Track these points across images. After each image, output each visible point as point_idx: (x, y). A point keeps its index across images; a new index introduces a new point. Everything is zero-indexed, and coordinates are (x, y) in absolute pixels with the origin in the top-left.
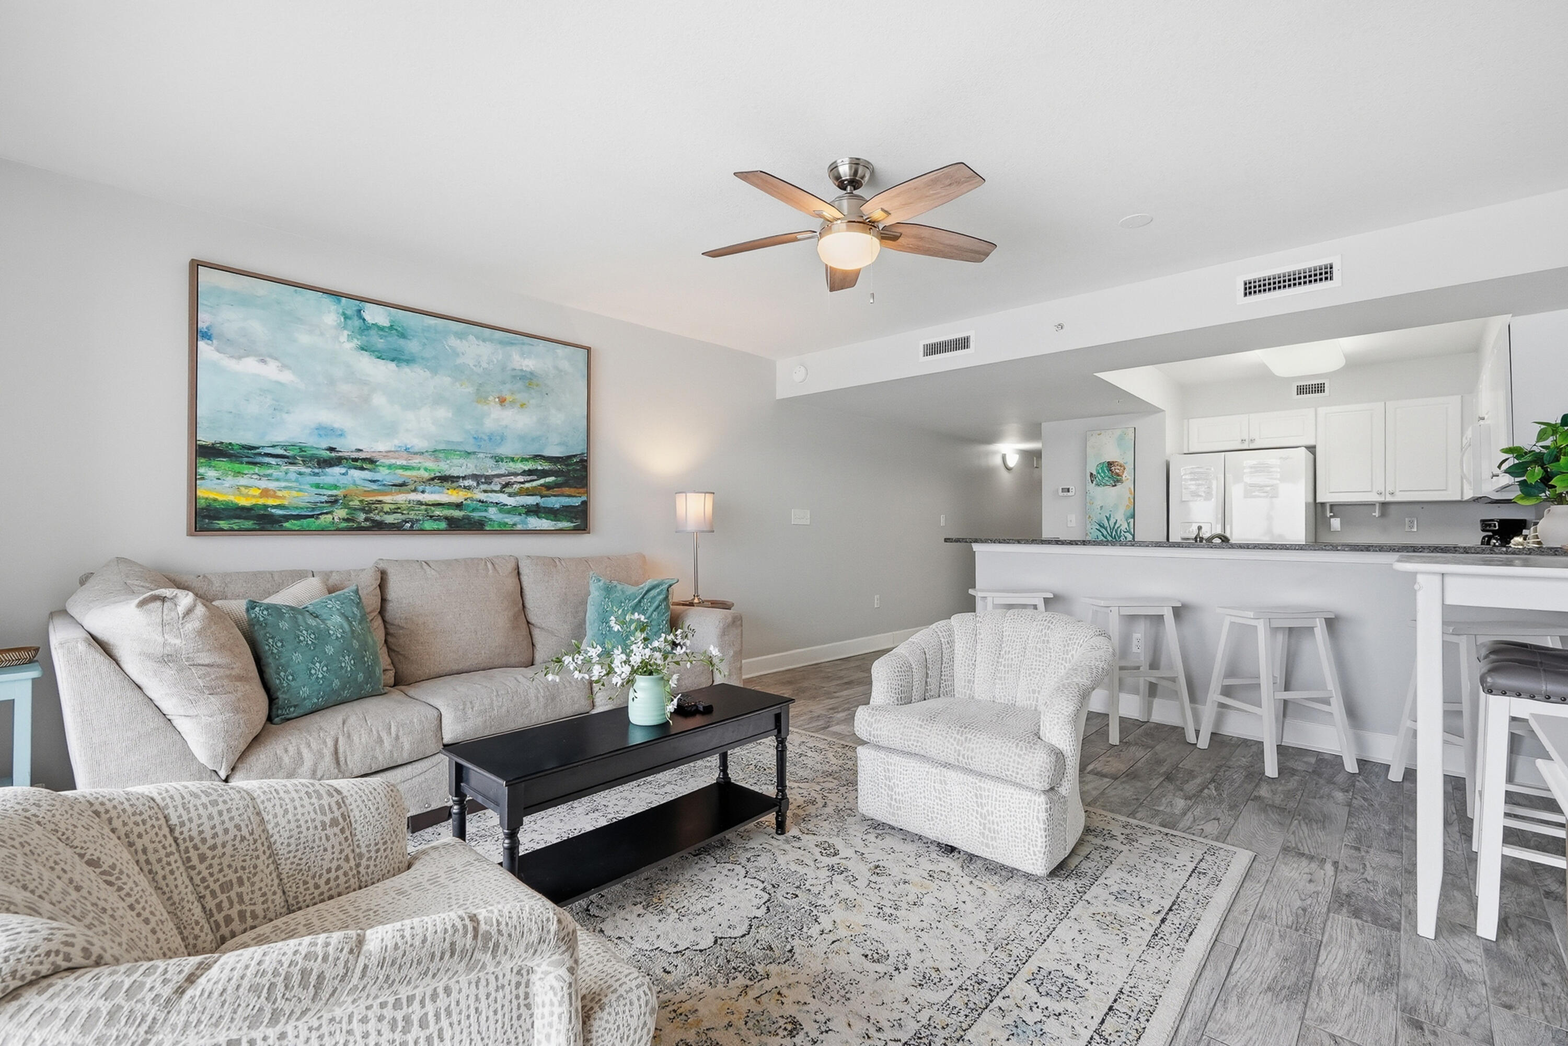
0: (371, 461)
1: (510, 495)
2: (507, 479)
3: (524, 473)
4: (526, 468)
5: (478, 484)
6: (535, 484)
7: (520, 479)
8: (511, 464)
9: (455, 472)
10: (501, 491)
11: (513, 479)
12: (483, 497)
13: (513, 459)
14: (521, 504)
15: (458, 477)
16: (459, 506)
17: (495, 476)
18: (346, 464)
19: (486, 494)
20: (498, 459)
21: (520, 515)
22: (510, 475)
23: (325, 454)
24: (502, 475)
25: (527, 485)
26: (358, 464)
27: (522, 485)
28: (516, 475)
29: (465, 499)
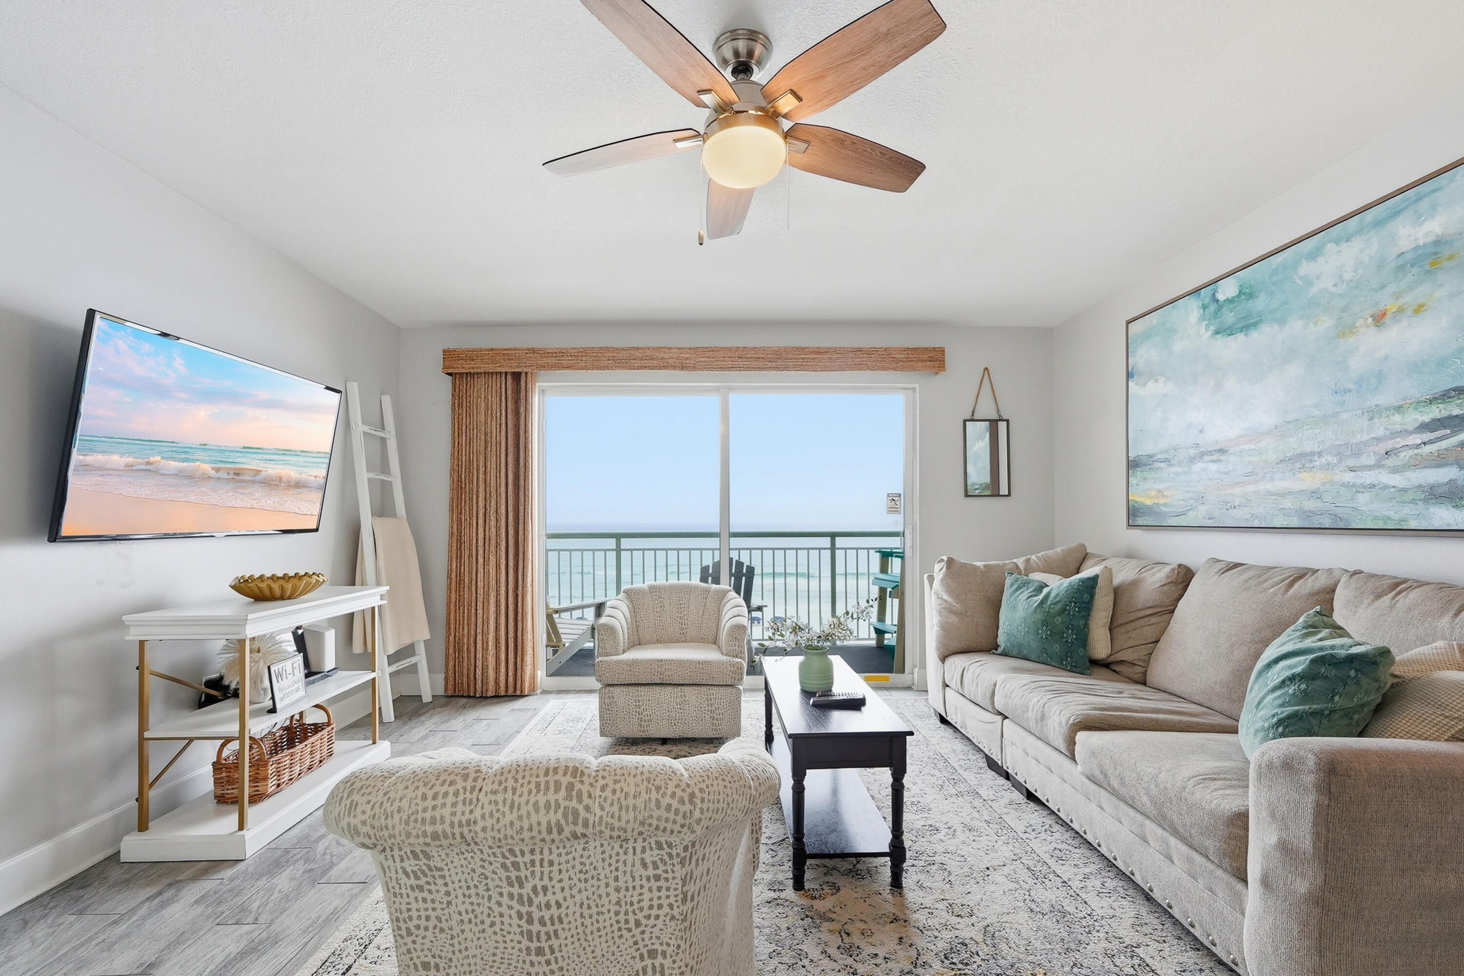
0: (1222, 451)
1: (1395, 470)
2: (1389, 445)
3: (1424, 427)
4: (1427, 418)
5: (1340, 460)
6: (1444, 444)
7: (1416, 439)
8: (1397, 418)
9: (1308, 447)
10: (1378, 466)
11: (1400, 442)
12: (1348, 477)
13: (1399, 409)
14: (1416, 483)
15: (1313, 453)
16: (1315, 494)
17: (1366, 444)
18: (1206, 458)
19: (1352, 474)
20: (1373, 413)
21: (1413, 502)
22: (1394, 435)
23: (1192, 452)
24: (1378, 440)
25: (1428, 449)
26: (1214, 457)
27: (1416, 451)
28: (1407, 433)
29: (1324, 484)
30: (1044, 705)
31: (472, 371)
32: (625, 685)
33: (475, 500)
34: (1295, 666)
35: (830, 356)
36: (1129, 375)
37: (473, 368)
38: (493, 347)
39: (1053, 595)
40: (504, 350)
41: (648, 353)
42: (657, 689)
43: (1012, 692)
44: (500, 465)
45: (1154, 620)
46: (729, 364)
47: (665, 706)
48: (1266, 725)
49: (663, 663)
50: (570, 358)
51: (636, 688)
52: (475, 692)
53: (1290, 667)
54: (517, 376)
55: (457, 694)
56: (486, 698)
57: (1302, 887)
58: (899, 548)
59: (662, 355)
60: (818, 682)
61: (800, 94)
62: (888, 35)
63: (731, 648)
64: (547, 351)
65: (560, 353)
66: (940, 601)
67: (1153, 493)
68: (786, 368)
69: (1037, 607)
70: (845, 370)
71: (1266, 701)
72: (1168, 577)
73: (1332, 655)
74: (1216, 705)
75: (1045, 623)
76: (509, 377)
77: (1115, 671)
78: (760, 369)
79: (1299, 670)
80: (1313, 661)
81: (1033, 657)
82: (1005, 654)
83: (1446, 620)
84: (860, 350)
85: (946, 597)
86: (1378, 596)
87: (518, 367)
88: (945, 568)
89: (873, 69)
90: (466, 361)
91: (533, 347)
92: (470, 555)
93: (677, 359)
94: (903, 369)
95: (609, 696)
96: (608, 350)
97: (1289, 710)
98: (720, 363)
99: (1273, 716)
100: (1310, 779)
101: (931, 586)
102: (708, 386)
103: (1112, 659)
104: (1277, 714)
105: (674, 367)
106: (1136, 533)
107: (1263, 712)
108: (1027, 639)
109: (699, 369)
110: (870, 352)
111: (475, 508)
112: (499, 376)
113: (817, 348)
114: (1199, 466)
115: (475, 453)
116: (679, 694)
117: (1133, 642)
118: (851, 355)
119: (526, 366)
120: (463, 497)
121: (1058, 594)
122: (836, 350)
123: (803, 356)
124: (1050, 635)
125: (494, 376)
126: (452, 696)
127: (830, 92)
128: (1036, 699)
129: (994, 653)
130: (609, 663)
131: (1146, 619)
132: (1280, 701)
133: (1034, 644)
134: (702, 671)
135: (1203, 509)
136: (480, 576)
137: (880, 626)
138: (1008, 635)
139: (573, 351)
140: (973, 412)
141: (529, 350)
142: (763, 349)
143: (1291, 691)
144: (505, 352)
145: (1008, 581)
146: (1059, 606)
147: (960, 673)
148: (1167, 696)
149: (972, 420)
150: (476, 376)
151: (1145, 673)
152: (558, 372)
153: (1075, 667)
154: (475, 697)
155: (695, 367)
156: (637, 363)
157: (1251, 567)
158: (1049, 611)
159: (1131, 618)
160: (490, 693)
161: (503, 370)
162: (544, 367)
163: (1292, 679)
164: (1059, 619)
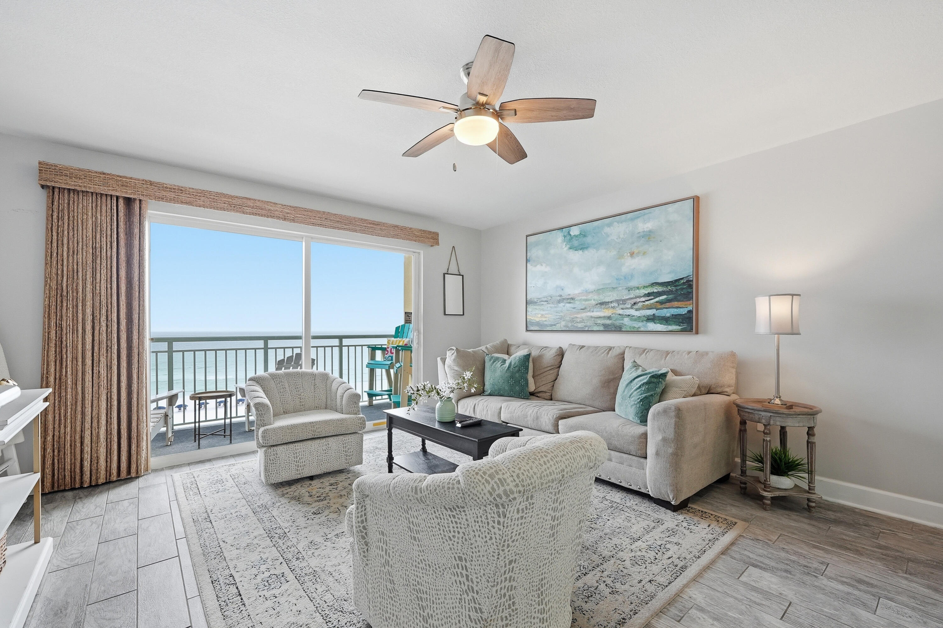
0: (572, 299)
1: (637, 310)
2: (634, 301)
3: (646, 295)
4: (647, 292)
5: (619, 305)
6: (652, 301)
7: (643, 299)
8: (637, 291)
9: (607, 300)
10: (632, 308)
11: (638, 300)
12: (621, 312)
13: (638, 288)
14: (643, 315)
15: (609, 302)
16: (609, 318)
17: (628, 299)
18: (565, 301)
19: (623, 310)
20: (629, 289)
21: (642, 321)
22: (636, 297)
23: (559, 298)
24: (632, 298)
25: (647, 303)
26: (569, 301)
27: (644, 303)
28: (640, 297)
29: (612, 314)
30: (537, 413)
31: (78, 188)
32: (286, 443)
33: (80, 308)
34: (643, 380)
35: (382, 228)
36: (527, 261)
37: (80, 186)
38: (105, 171)
39: (513, 363)
40: (118, 176)
41: (258, 204)
42: (309, 442)
43: (514, 410)
44: (111, 277)
45: (551, 372)
46: (319, 222)
47: (315, 453)
48: (636, 403)
49: (314, 424)
50: (189, 196)
51: (294, 445)
52: (82, 483)
53: (641, 381)
54: (129, 201)
55: (56, 489)
56: (97, 486)
57: (670, 450)
58: (386, 345)
59: (270, 207)
60: (452, 416)
61: (517, 113)
62: (572, 109)
63: (350, 409)
64: (165, 186)
65: (178, 189)
66: (453, 371)
67: (540, 316)
68: (355, 231)
69: (507, 370)
70: (389, 237)
71: (634, 394)
72: (556, 353)
73: (656, 374)
74: (587, 403)
75: (512, 377)
76: (121, 201)
77: (537, 396)
78: (339, 229)
79: (645, 381)
80: (650, 377)
81: (506, 394)
82: (490, 395)
83: (663, 361)
84: (397, 226)
85: (456, 368)
86: (641, 355)
87: (135, 194)
88: (455, 353)
89: (556, 117)
90: (71, 178)
91: (152, 180)
92: (75, 358)
93: (281, 212)
94: (419, 241)
95: (274, 454)
96: (225, 195)
97: (644, 395)
98: (313, 220)
99: (638, 399)
100: (673, 414)
101: (444, 362)
102: (296, 234)
103: (536, 391)
104: (639, 398)
105: (278, 218)
106: (529, 333)
107: (633, 399)
108: (503, 386)
109: (297, 222)
110: (403, 229)
111: (80, 316)
112: (109, 198)
113: (373, 221)
114: (561, 305)
115: (80, 264)
116: (325, 444)
117: (544, 383)
118: (392, 229)
119: (142, 195)
120: (65, 304)
121: (515, 363)
122: (384, 224)
123: (365, 225)
124: (515, 383)
125: (104, 198)
126: (50, 493)
127: (530, 118)
128: (531, 411)
129: (483, 395)
130: (274, 430)
131: (548, 372)
132: (640, 393)
133: (507, 388)
134: (341, 426)
135: (563, 323)
136: (88, 377)
137: (371, 392)
138: (493, 385)
139: (191, 190)
140: (448, 269)
141: (146, 181)
142: (341, 216)
143: (643, 389)
144: (118, 178)
145: (487, 358)
146: (517, 369)
147: (473, 407)
148: (566, 403)
149: (447, 274)
150: (81, 194)
151: (551, 395)
152: (177, 205)
153: (525, 396)
154: (81, 487)
155: (293, 220)
156: (249, 210)
157: (589, 347)
158: (513, 372)
159: (541, 372)
160: (101, 481)
161: (114, 193)
162: (163, 199)
163: (643, 384)
164: (517, 375)
